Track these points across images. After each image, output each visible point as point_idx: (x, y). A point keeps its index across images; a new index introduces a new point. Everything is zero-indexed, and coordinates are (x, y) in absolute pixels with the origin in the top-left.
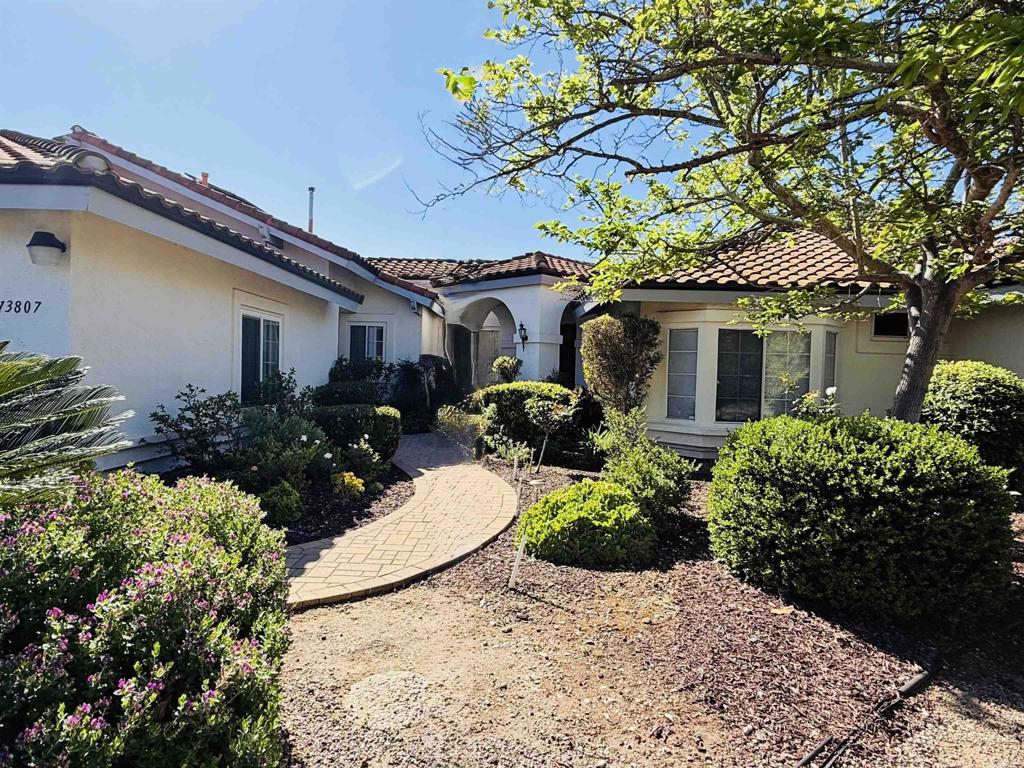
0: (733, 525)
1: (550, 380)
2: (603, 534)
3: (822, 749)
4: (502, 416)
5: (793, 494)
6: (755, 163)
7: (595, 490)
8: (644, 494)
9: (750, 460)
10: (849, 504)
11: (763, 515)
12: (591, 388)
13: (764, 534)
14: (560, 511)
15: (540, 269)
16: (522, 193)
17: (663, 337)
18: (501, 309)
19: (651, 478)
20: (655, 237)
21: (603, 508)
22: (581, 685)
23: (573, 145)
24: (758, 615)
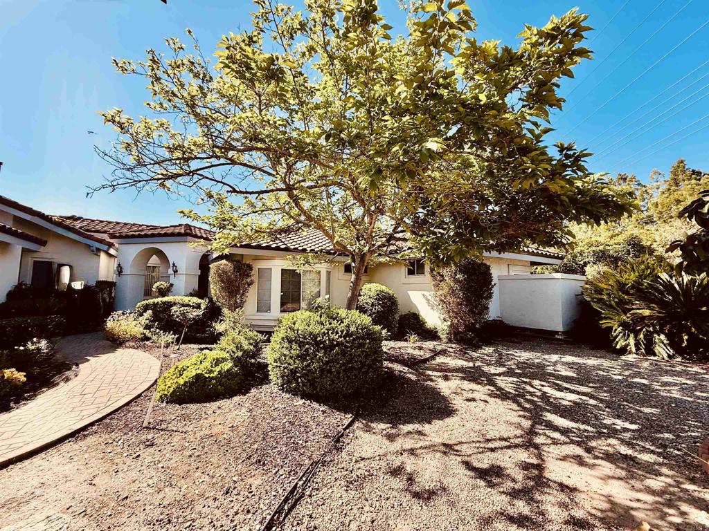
0: (279, 365)
1: (191, 295)
2: (210, 381)
3: (309, 469)
4: (156, 317)
5: (304, 347)
6: (291, 196)
7: (208, 356)
8: (236, 355)
9: (286, 332)
10: (325, 348)
11: (291, 358)
12: (215, 299)
13: (292, 367)
14: (184, 372)
15: (188, 233)
16: (168, 192)
17: (255, 272)
18: (161, 254)
19: (241, 346)
20: (245, 224)
21: (212, 366)
22: (183, 477)
23: (198, 172)
24: (288, 408)
